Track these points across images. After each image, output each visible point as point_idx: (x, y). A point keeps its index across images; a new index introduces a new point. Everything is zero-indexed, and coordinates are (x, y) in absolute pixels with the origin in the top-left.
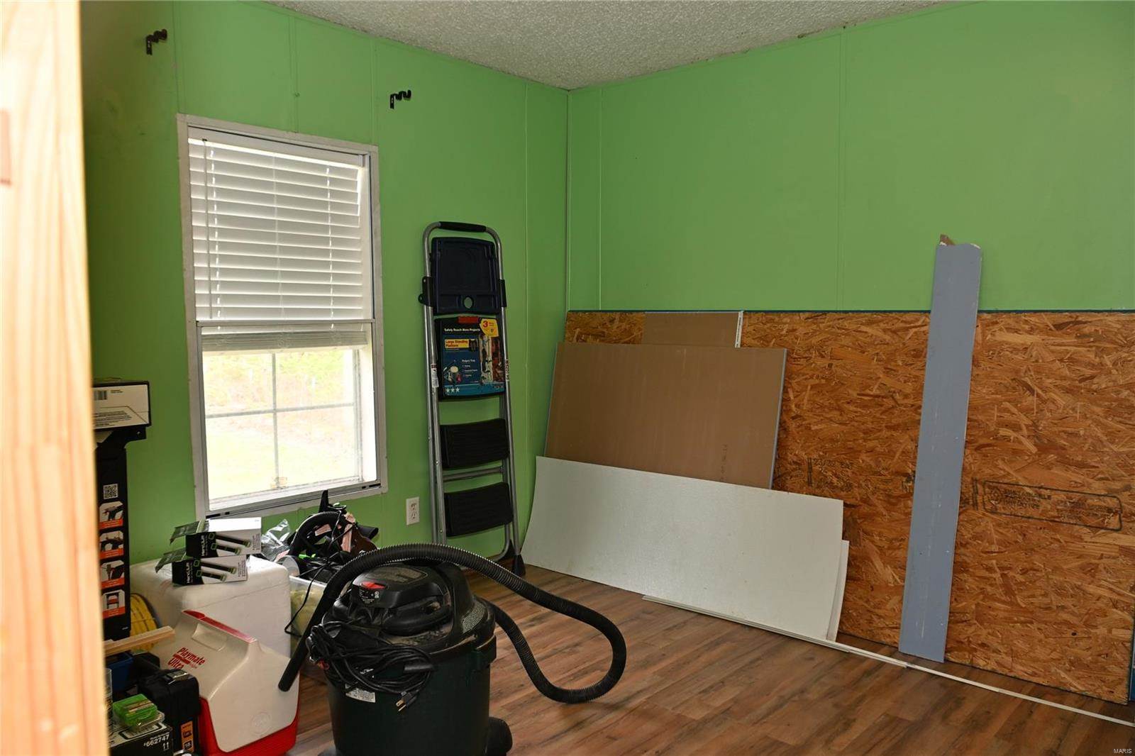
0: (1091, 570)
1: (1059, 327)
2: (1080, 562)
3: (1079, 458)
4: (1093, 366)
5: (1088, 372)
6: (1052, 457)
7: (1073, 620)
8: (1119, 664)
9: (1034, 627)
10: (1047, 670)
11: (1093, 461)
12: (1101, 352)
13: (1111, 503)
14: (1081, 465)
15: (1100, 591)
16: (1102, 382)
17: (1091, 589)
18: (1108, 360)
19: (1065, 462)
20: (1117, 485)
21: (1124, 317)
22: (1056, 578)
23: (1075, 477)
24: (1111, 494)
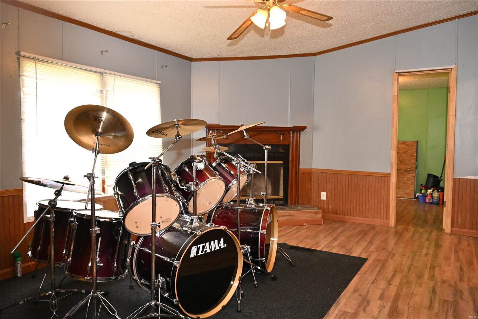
0: (408, 180)
1: (403, 143)
2: (407, 179)
3: (406, 163)
4: (407, 149)
5: (407, 150)
6: (402, 163)
7: (406, 187)
8: (413, 193)
9: (400, 189)
10: (402, 195)
11: (408, 163)
12: (409, 147)
13: (411, 169)
14: (406, 164)
15: (410, 183)
16: (409, 152)
17: (408, 182)
18: (410, 148)
19: (404, 164)
20: (412, 167)
21: (412, 142)
22: (403, 181)
23: (405, 166)
24: (411, 168)
